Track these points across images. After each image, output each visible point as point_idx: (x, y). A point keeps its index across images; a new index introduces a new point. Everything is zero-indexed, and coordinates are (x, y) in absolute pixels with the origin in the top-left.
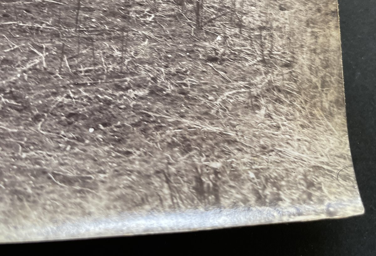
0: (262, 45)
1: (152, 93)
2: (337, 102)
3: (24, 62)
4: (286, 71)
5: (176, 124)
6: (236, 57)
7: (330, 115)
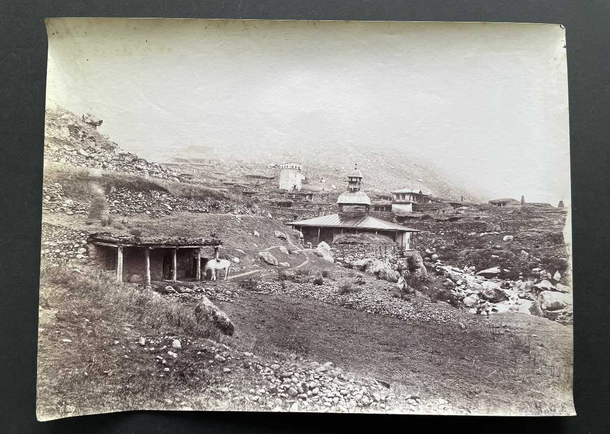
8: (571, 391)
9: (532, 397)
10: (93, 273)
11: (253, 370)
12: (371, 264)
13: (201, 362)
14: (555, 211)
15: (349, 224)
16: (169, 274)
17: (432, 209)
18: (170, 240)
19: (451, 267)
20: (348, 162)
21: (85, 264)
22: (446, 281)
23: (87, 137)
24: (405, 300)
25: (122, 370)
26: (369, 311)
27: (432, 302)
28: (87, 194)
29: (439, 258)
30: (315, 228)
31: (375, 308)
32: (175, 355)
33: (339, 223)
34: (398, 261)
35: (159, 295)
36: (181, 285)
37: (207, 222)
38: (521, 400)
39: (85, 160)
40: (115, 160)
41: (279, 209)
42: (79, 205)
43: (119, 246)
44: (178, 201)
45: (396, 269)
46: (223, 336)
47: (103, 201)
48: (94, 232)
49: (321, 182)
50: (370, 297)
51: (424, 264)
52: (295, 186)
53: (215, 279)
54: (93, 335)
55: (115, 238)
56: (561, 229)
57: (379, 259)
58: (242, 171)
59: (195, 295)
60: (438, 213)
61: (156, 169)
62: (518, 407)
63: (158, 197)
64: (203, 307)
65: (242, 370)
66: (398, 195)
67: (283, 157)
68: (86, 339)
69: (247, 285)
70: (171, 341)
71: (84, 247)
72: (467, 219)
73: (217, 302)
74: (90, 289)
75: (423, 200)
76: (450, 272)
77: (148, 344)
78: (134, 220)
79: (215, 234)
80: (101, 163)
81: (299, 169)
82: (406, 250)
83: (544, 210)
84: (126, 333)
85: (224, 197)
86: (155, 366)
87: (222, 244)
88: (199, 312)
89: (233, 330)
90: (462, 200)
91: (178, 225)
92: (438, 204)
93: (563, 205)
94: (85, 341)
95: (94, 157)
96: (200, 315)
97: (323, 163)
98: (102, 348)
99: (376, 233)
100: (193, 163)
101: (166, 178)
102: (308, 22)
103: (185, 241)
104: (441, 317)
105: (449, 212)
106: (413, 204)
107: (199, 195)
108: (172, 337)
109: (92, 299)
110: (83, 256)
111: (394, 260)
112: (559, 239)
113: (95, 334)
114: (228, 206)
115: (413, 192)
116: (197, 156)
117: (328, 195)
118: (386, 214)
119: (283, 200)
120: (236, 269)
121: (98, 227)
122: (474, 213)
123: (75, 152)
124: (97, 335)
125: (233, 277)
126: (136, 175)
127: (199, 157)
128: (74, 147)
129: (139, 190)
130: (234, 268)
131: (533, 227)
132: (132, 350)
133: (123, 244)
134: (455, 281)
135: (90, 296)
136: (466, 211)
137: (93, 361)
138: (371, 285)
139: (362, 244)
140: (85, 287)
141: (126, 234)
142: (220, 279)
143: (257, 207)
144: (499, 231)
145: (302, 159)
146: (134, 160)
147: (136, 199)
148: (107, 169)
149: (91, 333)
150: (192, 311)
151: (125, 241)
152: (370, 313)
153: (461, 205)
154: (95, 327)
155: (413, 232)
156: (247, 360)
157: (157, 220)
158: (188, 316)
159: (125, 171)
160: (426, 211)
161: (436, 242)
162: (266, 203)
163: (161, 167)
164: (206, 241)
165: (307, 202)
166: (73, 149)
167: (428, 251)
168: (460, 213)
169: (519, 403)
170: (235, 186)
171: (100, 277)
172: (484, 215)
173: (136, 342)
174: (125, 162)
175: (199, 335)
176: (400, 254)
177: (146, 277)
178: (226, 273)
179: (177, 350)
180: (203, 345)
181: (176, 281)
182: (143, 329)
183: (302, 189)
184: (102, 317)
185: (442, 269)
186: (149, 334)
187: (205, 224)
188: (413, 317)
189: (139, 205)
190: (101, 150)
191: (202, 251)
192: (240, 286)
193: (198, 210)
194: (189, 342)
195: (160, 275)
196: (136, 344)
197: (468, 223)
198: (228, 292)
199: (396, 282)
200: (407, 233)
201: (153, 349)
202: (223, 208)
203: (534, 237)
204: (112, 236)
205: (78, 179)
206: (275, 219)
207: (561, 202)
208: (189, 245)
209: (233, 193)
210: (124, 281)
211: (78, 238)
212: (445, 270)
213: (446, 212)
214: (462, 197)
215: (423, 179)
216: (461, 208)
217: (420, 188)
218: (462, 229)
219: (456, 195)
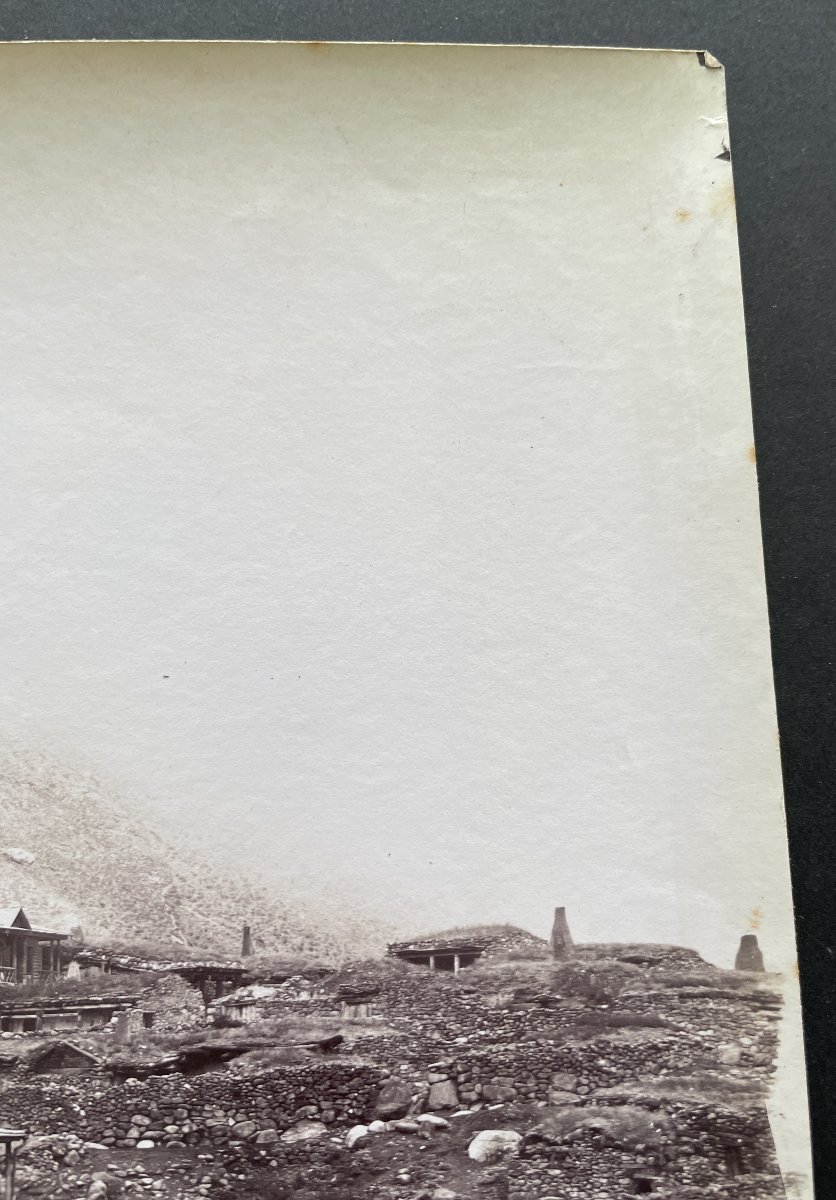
14: (724, 989)
17: (84, 1013)
56: (757, 1090)
60: (121, 1028)
72: (277, 1052)
75: (37, 964)
83: (670, 984)
90: (246, 951)
92: (118, 978)
93: (759, 957)
105: (180, 1020)
112: (750, 1146)
122: (314, 1019)
131: (620, 1080)
136: (269, 1008)
144: (446, 1109)
153: (239, 978)
160: (51, 1022)
168: (237, 1025)
172: (361, 1025)
197: (282, 1074)
203: (624, 1130)
207: (749, 943)
213: (159, 1024)
214: (246, 930)
215: (33, 850)
216: (240, 992)
217: (17, 898)
218: (249, 1111)
219: (212, 921)
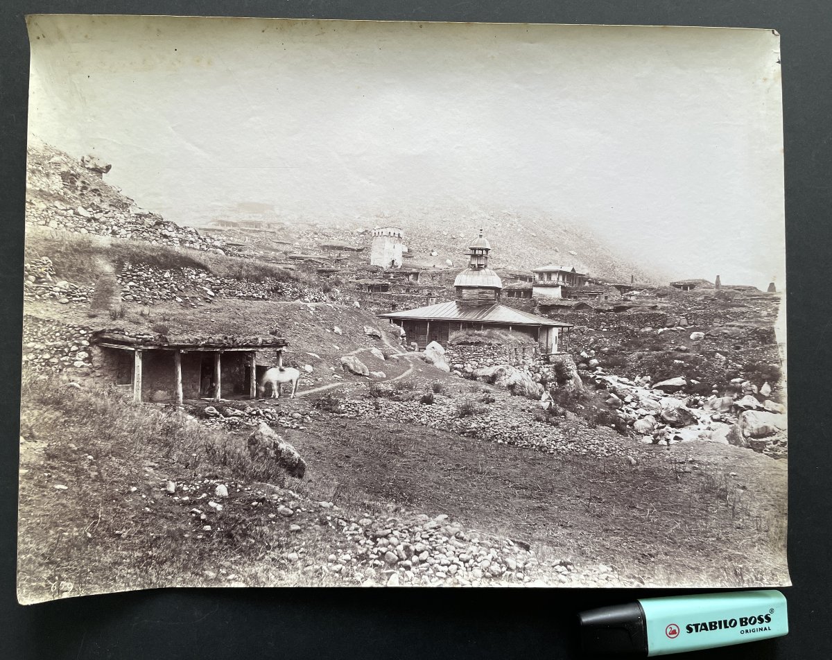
0: (757, 524)
1: (717, 539)
2: (784, 545)
3: (673, 526)
4: (766, 533)
5: (726, 551)
6: (747, 527)
7: (781, 550)
8: (785, 551)
9: (730, 560)
10: (98, 388)
11: (334, 527)
12: (503, 373)
13: (257, 516)
14: (763, 297)
15: (472, 317)
16: (209, 389)
17: (589, 295)
18: (211, 340)
19: (616, 377)
20: (469, 227)
21: (87, 374)
22: (610, 397)
23: (89, 189)
24: (551, 425)
25: (142, 529)
26: (500, 441)
27: (590, 426)
28: (89, 273)
29: (600, 365)
30: (423, 322)
31: (509, 437)
32: (219, 508)
33: (457, 314)
34: (541, 369)
35: (195, 420)
36: (228, 405)
37: (265, 314)
38: (714, 565)
39: (86, 223)
40: (129, 223)
41: (370, 294)
42: (77, 289)
43: (136, 349)
44: (223, 283)
45: (538, 380)
46: (290, 478)
47: (112, 284)
48: (100, 329)
49: (431, 255)
50: (502, 421)
51: (578, 373)
52: (393, 261)
53: (277, 397)
54: (99, 478)
55: (130, 337)
56: (772, 322)
57: (514, 366)
58: (316, 239)
59: (248, 420)
60: (599, 299)
61: (190, 236)
62: (711, 575)
63: (193, 277)
64: (260, 436)
65: (318, 527)
66: (541, 274)
67: (376, 218)
68: (89, 484)
69: (324, 405)
70: (214, 486)
71: (85, 350)
72: (640, 308)
73: (280, 429)
74: (94, 411)
75: (577, 282)
76: (615, 384)
77: (179, 491)
78: (158, 311)
79: (276, 331)
80: (110, 228)
81: (399, 237)
82: (553, 353)
83: (748, 296)
84: (147, 475)
85: (290, 278)
86: (190, 524)
87: (286, 345)
88: (254, 444)
89: (304, 469)
90: (632, 282)
91: (223, 317)
92: (598, 286)
93: (775, 288)
94: (87, 487)
95: (98, 219)
96: (256, 449)
97: (433, 228)
98: (113, 497)
99: (511, 328)
100: (244, 228)
101: (206, 249)
102: (411, 23)
103: (234, 341)
104: (603, 448)
105: (614, 298)
106: (562, 287)
107: (254, 274)
108: (215, 481)
109: (97, 427)
110: (83, 363)
111: (536, 368)
112: (769, 337)
113: (101, 477)
114: (296, 290)
115: (564, 269)
116: (250, 217)
117: (440, 274)
118: (524, 301)
119: (376, 282)
120: (308, 382)
121: (105, 322)
122: (650, 300)
123: (71, 212)
124: (104, 478)
125: (303, 393)
126: (161, 246)
127: (253, 219)
128: (69, 203)
129: (165, 267)
130: (305, 380)
131: (733, 320)
132: (156, 501)
133: (142, 346)
134: (622, 398)
135: (93, 421)
136: (638, 297)
137: (100, 516)
138: (503, 403)
139: (490, 344)
140: (86, 409)
141: (146, 331)
142: (285, 397)
143: (339, 291)
144: (685, 326)
145: (403, 222)
146: (158, 224)
147: (161, 280)
148: (118, 236)
149: (96, 476)
150: (244, 443)
151: (145, 342)
152: (501, 444)
153: (630, 289)
154: (102, 467)
155: (563, 327)
156: (325, 513)
157: (192, 310)
158: (238, 450)
159: (145, 239)
160: (581, 297)
161: (595, 342)
162: (351, 285)
163: (197, 234)
164: (263, 341)
165: (411, 284)
166: (68, 207)
167: (584, 354)
168: (629, 301)
169: (711, 569)
170: (306, 261)
171: (109, 394)
172: (662, 303)
173: (163, 489)
174: (145, 227)
175: (255, 477)
176: (544, 360)
177: (176, 394)
178: (294, 387)
179: (222, 500)
180: (259, 492)
181: (220, 400)
182: (173, 470)
183: (404, 266)
184: (112, 452)
185: (604, 381)
186: (181, 477)
187: (263, 316)
188: (563, 450)
189: (166, 288)
190: (109, 208)
191: (258, 356)
192: (314, 406)
193: (252, 296)
194: (240, 489)
195: (197, 390)
196: (162, 491)
197: (641, 314)
198: (297, 415)
199: (539, 398)
200: (554, 329)
201: (186, 498)
202: (288, 293)
203: (733, 334)
204: (127, 333)
205: (76, 250)
206: (365, 309)
207: (772, 285)
208: (239, 347)
209: (303, 271)
210: (143, 400)
211: (76, 338)
212: (608, 382)
213: (609, 299)
214: (632, 276)
215: (576, 252)
216: (631, 292)
217: (572, 264)
218: (632, 323)
219: (624, 273)
